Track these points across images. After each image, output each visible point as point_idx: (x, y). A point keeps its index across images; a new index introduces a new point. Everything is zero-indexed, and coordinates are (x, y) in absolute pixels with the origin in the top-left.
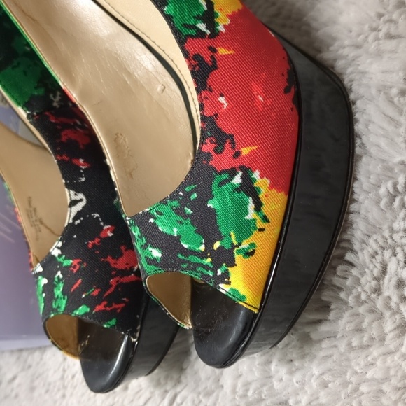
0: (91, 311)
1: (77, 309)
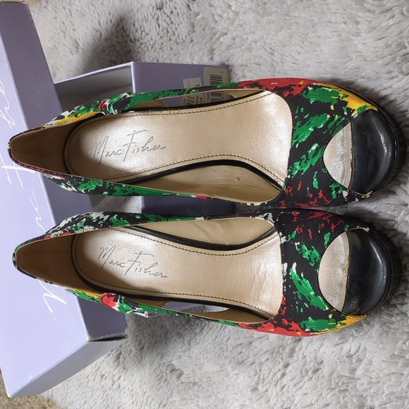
0: (331, 232)
1: (324, 241)
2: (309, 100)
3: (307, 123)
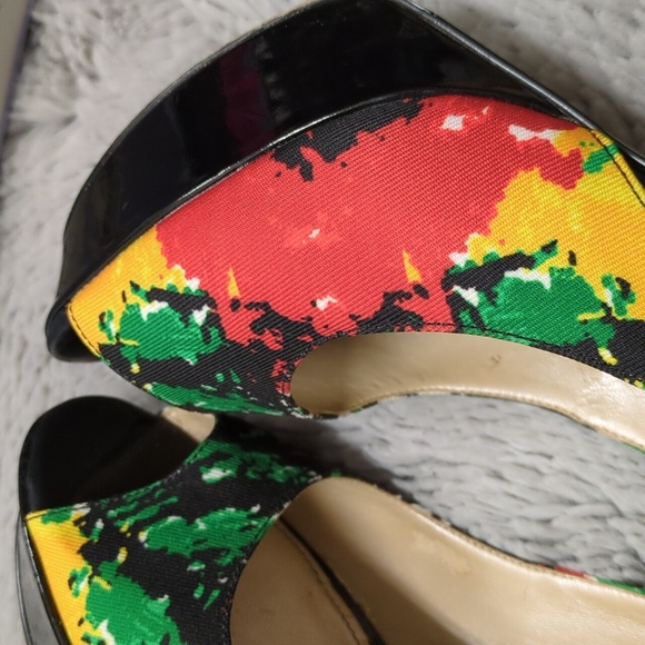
2: (169, 612)
3: (202, 547)
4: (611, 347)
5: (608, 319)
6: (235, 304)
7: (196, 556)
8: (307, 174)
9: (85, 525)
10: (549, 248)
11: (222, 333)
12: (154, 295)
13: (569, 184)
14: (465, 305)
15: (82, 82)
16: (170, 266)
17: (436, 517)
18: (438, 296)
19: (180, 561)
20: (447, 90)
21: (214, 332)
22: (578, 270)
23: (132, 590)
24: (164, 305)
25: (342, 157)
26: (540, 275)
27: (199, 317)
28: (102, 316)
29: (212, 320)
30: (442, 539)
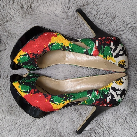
2: (29, 86)
4: (62, 48)
5: (62, 46)
6: (30, 54)
7: (31, 82)
8: (35, 41)
9: (19, 82)
10: (56, 42)
11: (30, 57)
12: (23, 55)
13: (56, 37)
14: (50, 48)
15: (7, 45)
16: (24, 52)
17: (54, 79)
18: (48, 48)
19: (30, 83)
20: (45, 32)
21: (29, 57)
22: (58, 43)
23: (25, 86)
24: (24, 56)
25: (37, 39)
26: (56, 44)
27: (27, 56)
28: (17, 60)
29: (29, 56)
30: (55, 81)
